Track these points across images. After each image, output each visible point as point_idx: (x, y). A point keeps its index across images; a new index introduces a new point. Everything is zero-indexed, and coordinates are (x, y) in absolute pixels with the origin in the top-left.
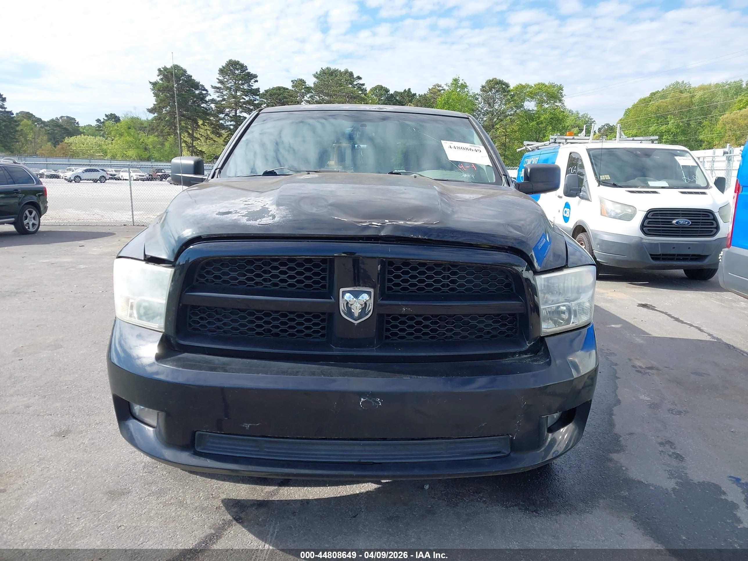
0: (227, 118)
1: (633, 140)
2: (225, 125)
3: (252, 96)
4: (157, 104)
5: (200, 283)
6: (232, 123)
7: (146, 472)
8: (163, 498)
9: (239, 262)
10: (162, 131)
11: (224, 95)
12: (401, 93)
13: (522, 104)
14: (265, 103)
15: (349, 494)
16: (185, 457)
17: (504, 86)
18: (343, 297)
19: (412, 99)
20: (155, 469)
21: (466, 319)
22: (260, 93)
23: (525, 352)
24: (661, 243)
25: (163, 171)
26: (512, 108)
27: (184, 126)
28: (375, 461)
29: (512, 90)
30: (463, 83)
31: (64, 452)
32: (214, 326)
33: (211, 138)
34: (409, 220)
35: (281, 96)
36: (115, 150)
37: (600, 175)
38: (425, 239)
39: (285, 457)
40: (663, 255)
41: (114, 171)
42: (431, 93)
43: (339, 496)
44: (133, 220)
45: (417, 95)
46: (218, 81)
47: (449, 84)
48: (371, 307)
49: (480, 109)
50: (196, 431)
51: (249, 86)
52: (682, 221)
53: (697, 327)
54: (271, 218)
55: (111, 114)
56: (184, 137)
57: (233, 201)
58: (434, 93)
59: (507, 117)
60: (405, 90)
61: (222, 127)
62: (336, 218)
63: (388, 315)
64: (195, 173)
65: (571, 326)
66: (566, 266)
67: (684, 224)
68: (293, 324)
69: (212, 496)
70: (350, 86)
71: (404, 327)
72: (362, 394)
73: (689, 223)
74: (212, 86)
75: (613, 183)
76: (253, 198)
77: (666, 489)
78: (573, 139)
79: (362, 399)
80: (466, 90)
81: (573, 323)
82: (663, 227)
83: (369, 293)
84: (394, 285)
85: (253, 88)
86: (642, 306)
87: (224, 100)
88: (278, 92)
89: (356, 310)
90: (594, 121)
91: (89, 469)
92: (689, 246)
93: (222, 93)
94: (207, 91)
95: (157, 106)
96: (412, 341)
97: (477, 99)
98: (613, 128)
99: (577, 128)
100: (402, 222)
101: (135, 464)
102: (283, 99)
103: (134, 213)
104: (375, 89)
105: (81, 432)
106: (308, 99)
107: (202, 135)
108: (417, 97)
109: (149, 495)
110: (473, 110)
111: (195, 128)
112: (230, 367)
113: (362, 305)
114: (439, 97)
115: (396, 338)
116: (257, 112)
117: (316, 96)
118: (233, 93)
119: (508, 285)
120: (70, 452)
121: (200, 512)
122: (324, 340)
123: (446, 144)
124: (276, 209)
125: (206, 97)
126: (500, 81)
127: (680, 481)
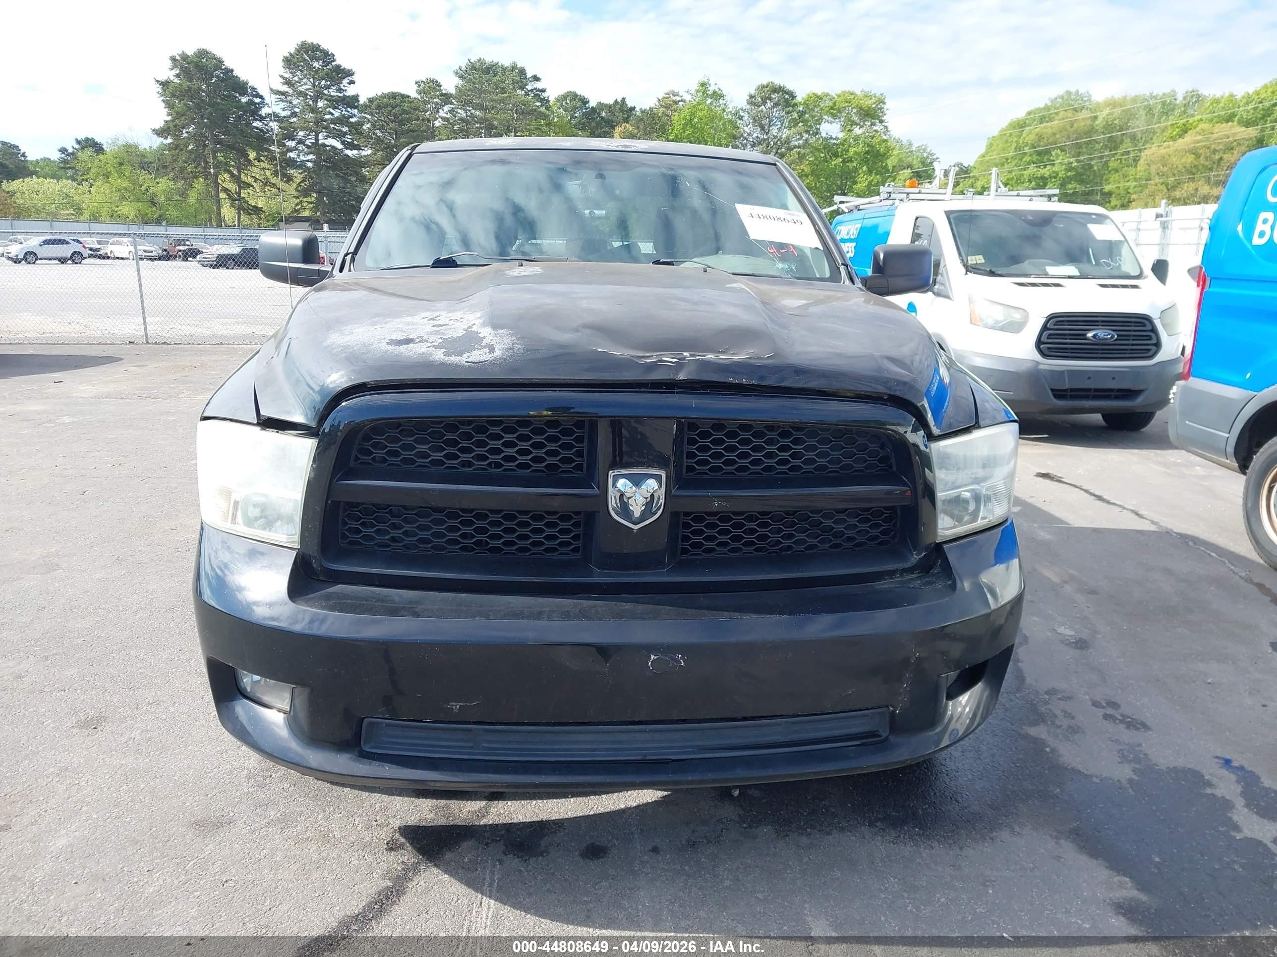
0: (300, 148)
1: (1018, 196)
2: (298, 160)
3: (346, 108)
4: (172, 121)
5: (361, 463)
6: (311, 157)
7: (253, 786)
8: (291, 830)
9: (433, 427)
10: (182, 170)
11: (295, 106)
12: (610, 106)
13: (818, 126)
14: (369, 121)
15: (608, 810)
16: (343, 762)
17: (787, 96)
18: (614, 485)
19: (629, 117)
20: (268, 780)
21: (816, 517)
22: (360, 103)
23: (911, 570)
24: (1068, 371)
25: (187, 243)
26: (801, 134)
27: (221, 162)
28: (673, 757)
29: (800, 103)
30: (717, 90)
31: (101, 756)
32: (387, 537)
33: (274, 184)
34: (723, 353)
35: (397, 109)
36: (96, 204)
37: (967, 255)
38: (753, 385)
39: (519, 755)
40: (1072, 390)
41: (96, 243)
42: (661, 105)
43: (591, 813)
44: (146, 333)
45: (637, 109)
46: (282, 80)
47: (693, 92)
48: (662, 501)
49: (745, 135)
50: (364, 718)
51: (340, 90)
52: (1103, 333)
53: (1133, 511)
54: (487, 350)
55: (87, 140)
56: (223, 182)
57: (409, 319)
58: (668, 107)
59: (792, 149)
60: (616, 102)
61: (292, 163)
62: (600, 350)
63: (687, 514)
64: (306, 261)
65: (980, 523)
66: (977, 426)
67: (1106, 339)
68: (525, 531)
69: (375, 823)
70: (520, 92)
71: (713, 532)
72: (650, 648)
73: (1113, 337)
74: (271, 90)
75: (988, 269)
76: (444, 314)
77: (1119, 781)
78: (919, 193)
79: (653, 657)
80: (721, 101)
81: (983, 518)
82: (1071, 344)
83: (658, 478)
84: (698, 463)
85: (347, 94)
86: (1041, 477)
87: (294, 114)
88: (392, 101)
89: (637, 509)
90: (937, 158)
91: (152, 783)
92: (1113, 375)
93: (291, 103)
94: (261, 97)
95: (171, 125)
96: (726, 556)
97: (741, 118)
98: (968, 170)
99: (909, 171)
100: (713, 356)
101: (231, 772)
102: (401, 115)
103: (147, 321)
104: (564, 97)
105: (124, 719)
106: (446, 115)
107: (256, 180)
108: (638, 114)
109: (268, 825)
110: (735, 138)
111: (243, 165)
112: (423, 606)
113: (646, 498)
114: (676, 114)
115: (699, 551)
116: (409, 151)
117: (461, 109)
118: (311, 103)
119: (884, 459)
120: (112, 755)
121: (360, 851)
122: (578, 556)
123: (744, 211)
124: (493, 334)
125: (260, 109)
126: (780, 87)
127: (1137, 766)
